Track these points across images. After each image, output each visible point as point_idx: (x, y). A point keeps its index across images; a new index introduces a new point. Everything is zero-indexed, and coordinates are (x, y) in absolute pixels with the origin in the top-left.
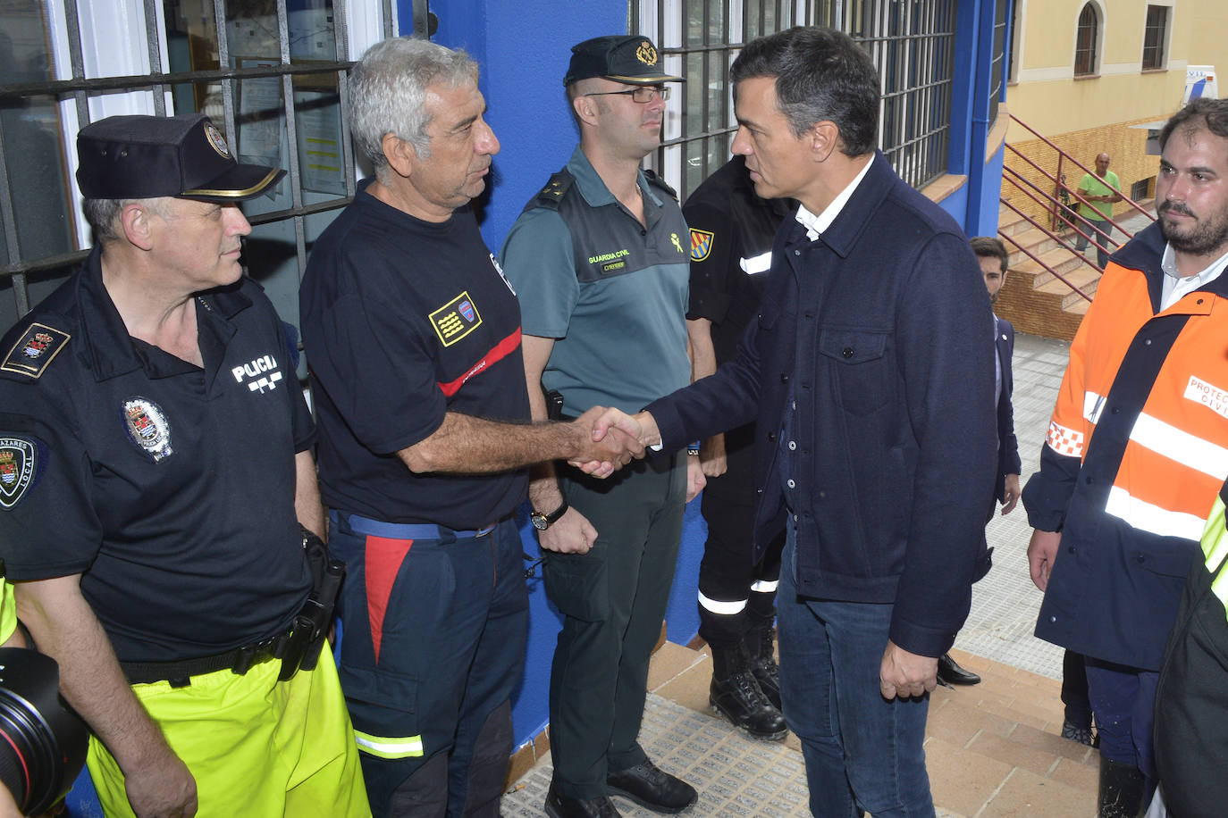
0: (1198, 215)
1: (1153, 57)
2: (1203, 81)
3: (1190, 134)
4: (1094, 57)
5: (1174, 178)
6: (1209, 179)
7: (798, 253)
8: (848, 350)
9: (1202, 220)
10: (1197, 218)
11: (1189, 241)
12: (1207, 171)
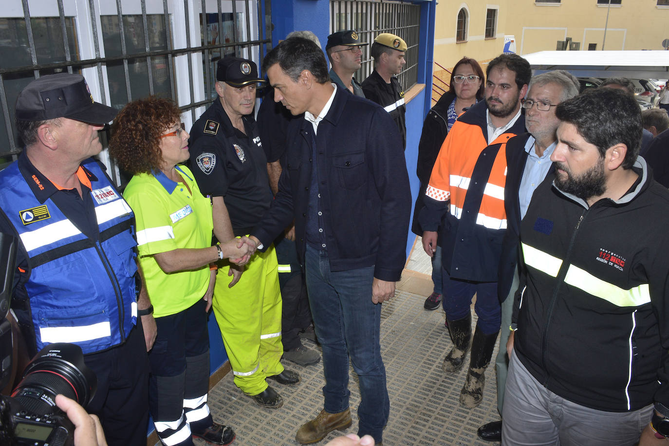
0: (503, 102)
1: (490, 33)
2: (510, 42)
3: (501, 70)
4: (464, 33)
5: (494, 88)
6: (508, 88)
7: (307, 133)
8: (348, 163)
9: (505, 104)
10: (503, 104)
11: (500, 113)
12: (507, 85)
